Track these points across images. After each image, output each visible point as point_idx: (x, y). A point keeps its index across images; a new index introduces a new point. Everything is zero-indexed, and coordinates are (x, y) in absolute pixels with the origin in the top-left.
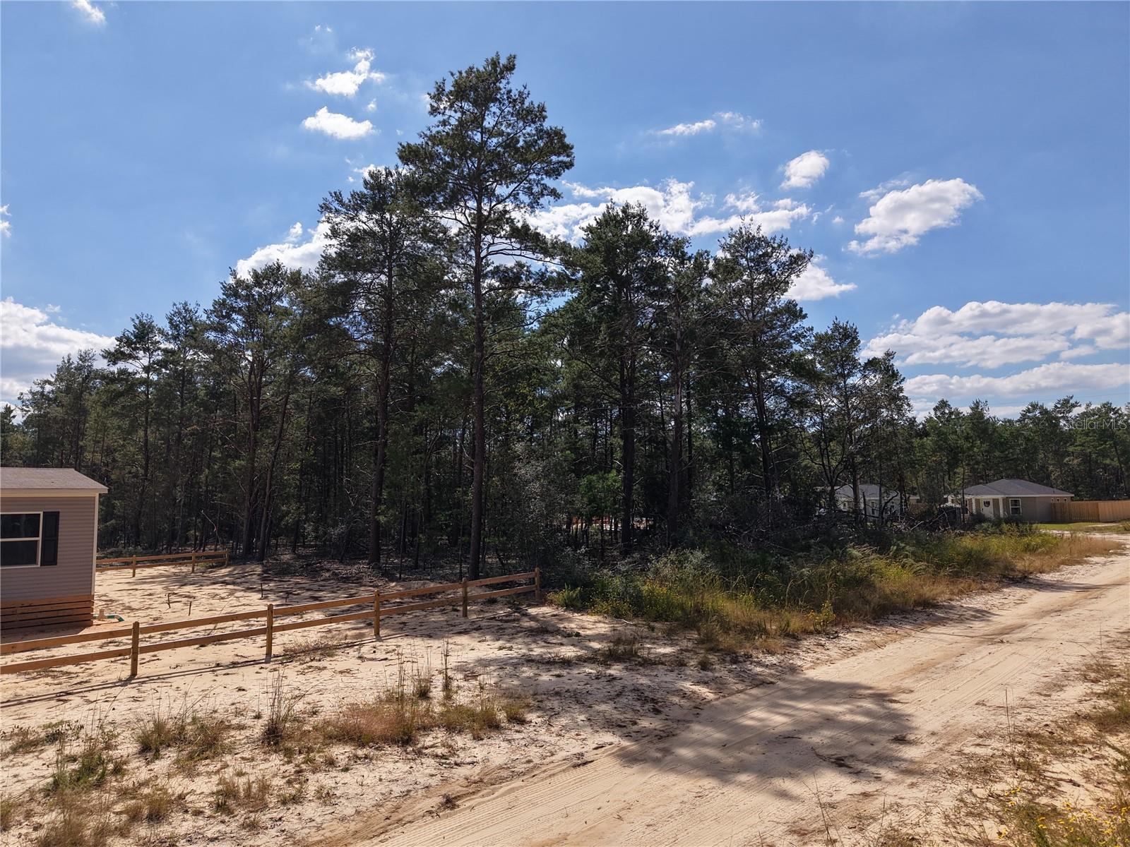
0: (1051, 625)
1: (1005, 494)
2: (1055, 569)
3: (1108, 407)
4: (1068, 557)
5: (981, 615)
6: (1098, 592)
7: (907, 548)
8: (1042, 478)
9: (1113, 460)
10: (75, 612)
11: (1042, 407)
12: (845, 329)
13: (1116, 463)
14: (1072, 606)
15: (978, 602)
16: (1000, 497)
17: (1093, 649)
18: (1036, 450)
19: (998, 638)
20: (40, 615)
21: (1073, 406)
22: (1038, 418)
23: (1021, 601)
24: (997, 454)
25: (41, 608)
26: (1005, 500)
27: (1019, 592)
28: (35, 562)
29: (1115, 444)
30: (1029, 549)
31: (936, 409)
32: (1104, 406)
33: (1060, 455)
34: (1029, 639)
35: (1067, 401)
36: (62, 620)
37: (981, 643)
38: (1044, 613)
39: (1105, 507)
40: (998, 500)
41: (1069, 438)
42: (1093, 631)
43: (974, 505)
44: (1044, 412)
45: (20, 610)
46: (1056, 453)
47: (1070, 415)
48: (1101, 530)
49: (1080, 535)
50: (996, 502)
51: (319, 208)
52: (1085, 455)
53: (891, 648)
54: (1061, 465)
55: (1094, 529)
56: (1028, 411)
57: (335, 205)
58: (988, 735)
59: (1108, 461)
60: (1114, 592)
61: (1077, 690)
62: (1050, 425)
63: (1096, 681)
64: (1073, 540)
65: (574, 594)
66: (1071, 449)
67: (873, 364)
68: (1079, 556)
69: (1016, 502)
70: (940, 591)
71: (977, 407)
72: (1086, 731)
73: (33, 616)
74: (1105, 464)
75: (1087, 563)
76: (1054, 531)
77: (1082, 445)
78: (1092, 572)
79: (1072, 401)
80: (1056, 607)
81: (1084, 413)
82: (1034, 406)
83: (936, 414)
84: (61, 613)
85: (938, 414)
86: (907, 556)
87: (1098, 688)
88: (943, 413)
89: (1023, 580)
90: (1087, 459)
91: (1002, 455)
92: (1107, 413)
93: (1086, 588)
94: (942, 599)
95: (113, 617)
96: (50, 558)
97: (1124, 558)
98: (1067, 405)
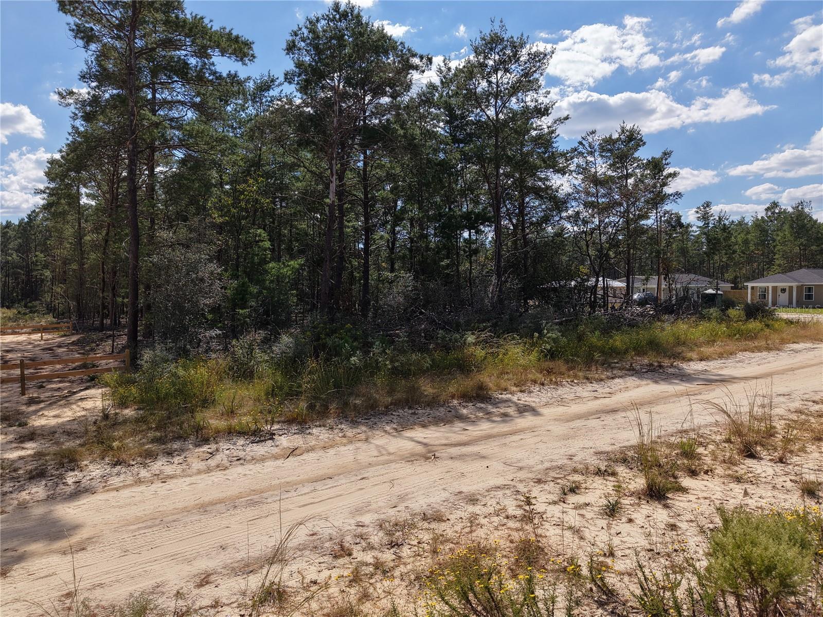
1: (799, 282)
24: (814, 248)
26: (799, 288)
31: (767, 210)
40: (792, 287)
43: (770, 292)
50: (791, 288)
69: (810, 289)
83: (767, 214)
85: (769, 213)
88: (773, 213)
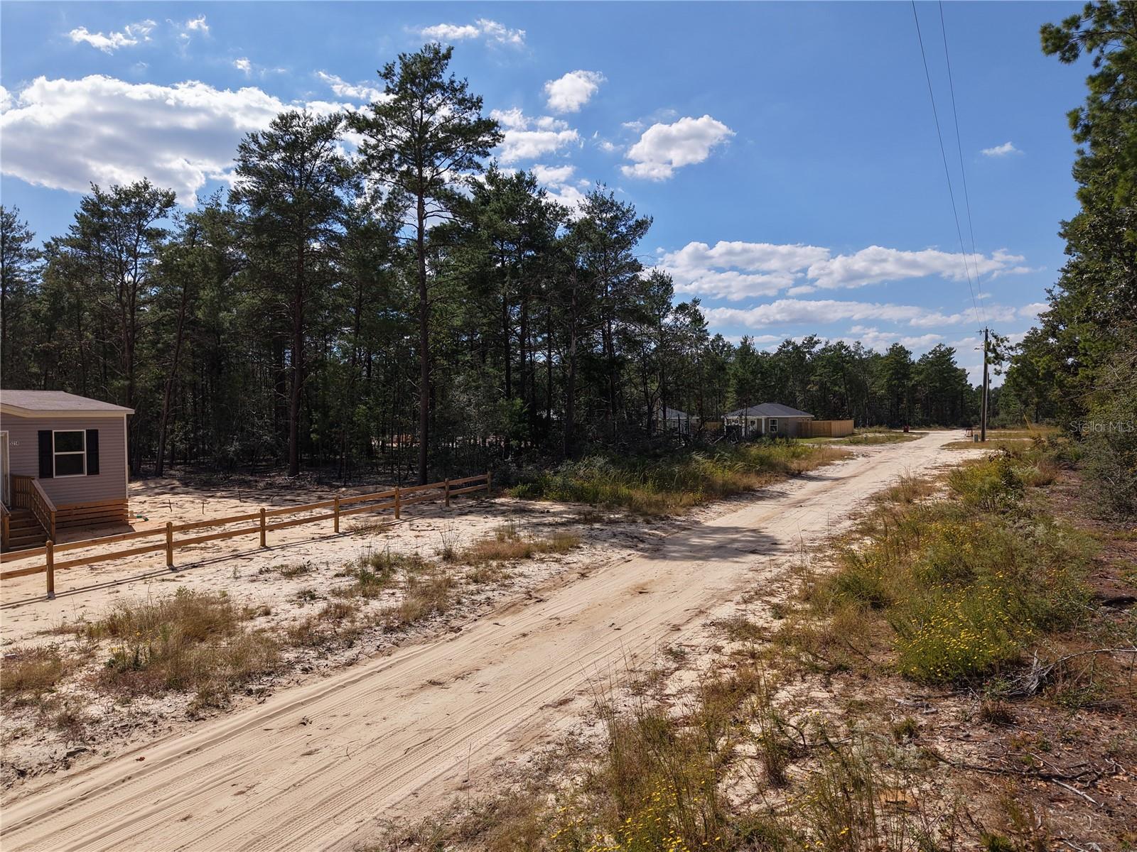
0: (824, 498)
1: (766, 415)
2: (815, 468)
3: (841, 346)
4: (821, 461)
5: (782, 494)
6: (844, 481)
7: (726, 454)
8: (790, 402)
9: (840, 387)
10: (115, 513)
11: (794, 343)
12: (662, 277)
13: (843, 390)
14: (832, 488)
15: (777, 488)
16: (763, 417)
17: (849, 508)
18: (788, 378)
19: (799, 504)
20: (92, 516)
21: (816, 343)
22: (791, 353)
23: (801, 487)
25: (90, 510)
26: (767, 420)
27: (799, 482)
28: (82, 472)
29: (844, 375)
30: (796, 456)
32: (838, 344)
33: (805, 383)
34: (815, 504)
35: (811, 339)
36: (106, 520)
37: (790, 507)
38: (818, 493)
39: (836, 425)
40: (761, 419)
41: (810, 369)
42: (848, 499)
44: (796, 348)
45: (75, 512)
46: (801, 381)
47: (813, 350)
48: (834, 443)
49: (823, 446)
50: (760, 421)
51: (238, 149)
52: (822, 384)
53: (740, 512)
54: (804, 391)
55: (830, 442)
56: (784, 346)
57: (254, 146)
58: (815, 540)
59: (837, 388)
60: (853, 481)
61: (848, 523)
62: (799, 359)
63: (855, 519)
64: (820, 450)
65: (526, 488)
66: (813, 378)
67: (682, 308)
68: (827, 460)
69: (774, 422)
70: (753, 481)
71: (746, 342)
72: (858, 536)
73: (84, 517)
74: (835, 391)
75: (833, 464)
76: (806, 443)
77: (821, 375)
78: (838, 470)
79: (815, 339)
80: (822, 489)
81: (824, 349)
82: (789, 343)
84: (105, 514)
86: (726, 460)
87: (857, 522)
89: (798, 475)
90: (823, 386)
91: (762, 383)
92: (840, 350)
93: (837, 479)
94: (757, 486)
95: (141, 517)
96: (94, 470)
97: (854, 461)
98: (811, 342)
